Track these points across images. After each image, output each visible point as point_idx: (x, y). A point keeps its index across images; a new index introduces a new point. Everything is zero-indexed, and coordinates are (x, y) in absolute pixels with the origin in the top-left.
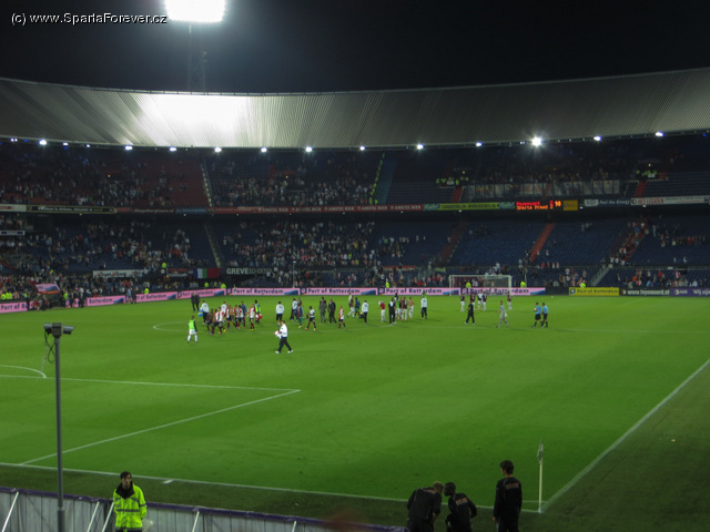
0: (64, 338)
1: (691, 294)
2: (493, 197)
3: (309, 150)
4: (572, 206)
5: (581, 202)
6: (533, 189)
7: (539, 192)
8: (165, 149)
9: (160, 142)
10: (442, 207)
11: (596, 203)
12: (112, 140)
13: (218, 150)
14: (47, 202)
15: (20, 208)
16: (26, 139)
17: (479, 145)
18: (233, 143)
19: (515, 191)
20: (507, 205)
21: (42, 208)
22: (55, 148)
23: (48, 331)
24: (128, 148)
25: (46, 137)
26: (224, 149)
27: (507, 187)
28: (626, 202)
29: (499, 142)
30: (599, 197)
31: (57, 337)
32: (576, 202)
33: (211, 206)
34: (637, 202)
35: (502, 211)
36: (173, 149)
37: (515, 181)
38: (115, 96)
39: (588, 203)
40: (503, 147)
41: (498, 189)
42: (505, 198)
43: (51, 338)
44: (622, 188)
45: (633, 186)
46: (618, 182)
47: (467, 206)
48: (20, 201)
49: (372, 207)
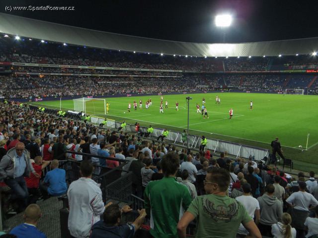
0: (190, 100)
2: (300, 69)
6: (312, 66)
7: (314, 68)
8: (214, 58)
9: (213, 56)
10: (285, 71)
12: (202, 55)
13: (227, 57)
14: (186, 70)
16: (183, 55)
17: (297, 55)
18: (231, 56)
19: (306, 67)
20: (304, 71)
22: (189, 57)
23: (187, 98)
24: (206, 57)
25: (187, 55)
26: (229, 57)
27: (305, 66)
29: (303, 54)
31: (189, 100)
33: (225, 71)
35: (302, 72)
36: (216, 57)
37: (307, 65)
38: (203, 45)
40: (304, 56)
41: (302, 67)
42: (303, 69)
43: (187, 100)
47: (292, 71)
48: (181, 70)
49: (266, 71)
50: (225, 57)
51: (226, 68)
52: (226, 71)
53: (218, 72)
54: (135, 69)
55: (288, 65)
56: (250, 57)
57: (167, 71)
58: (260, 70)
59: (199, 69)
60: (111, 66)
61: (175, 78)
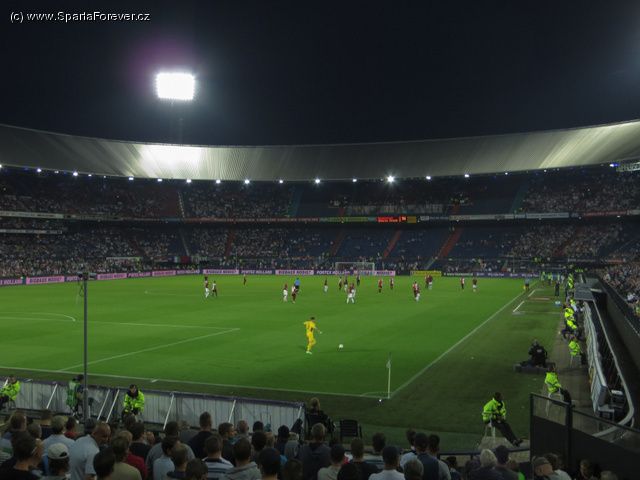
1: (487, 276)
2: (364, 214)
4: (412, 220)
5: (418, 218)
6: (388, 209)
7: (393, 211)
8: (154, 180)
9: (152, 175)
10: (331, 220)
11: (428, 218)
12: (120, 173)
13: (189, 181)
14: (77, 212)
15: (59, 216)
16: (65, 172)
17: (355, 180)
18: (198, 177)
19: (377, 210)
20: (373, 219)
21: (74, 216)
22: (83, 178)
24: (131, 179)
25: (77, 171)
26: (193, 180)
27: (373, 208)
28: (447, 218)
29: (368, 179)
30: (430, 215)
32: (415, 218)
33: (184, 217)
34: (453, 218)
35: (369, 222)
36: (160, 180)
37: (378, 204)
38: (123, 145)
39: (423, 218)
40: (370, 182)
41: (367, 209)
42: (372, 214)
44: (444, 209)
45: (451, 208)
46: (441, 205)
47: (347, 219)
48: (59, 212)
49: (287, 219)
50: (184, 181)
51: (188, 209)
52: (187, 217)
53: (167, 220)
55: (337, 204)
56: (247, 182)
57: (17, 214)
58: (273, 216)
59: (113, 210)
61: (41, 235)
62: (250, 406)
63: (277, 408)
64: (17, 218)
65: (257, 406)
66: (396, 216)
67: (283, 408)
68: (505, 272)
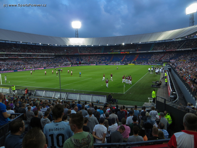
1: (144, 65)
2: (117, 52)
3: (92, 45)
4: (128, 53)
5: (129, 52)
6: (123, 50)
9: (72, 45)
10: (111, 53)
11: (131, 52)
12: (65, 44)
13: (80, 46)
15: (53, 54)
16: (54, 44)
17: (115, 44)
18: (82, 45)
20: (120, 53)
21: (56, 54)
22: (58, 46)
24: (68, 46)
25: (57, 44)
30: (132, 52)
31: (60, 71)
33: (80, 54)
34: (137, 52)
36: (74, 46)
38: (66, 39)
39: (130, 52)
41: (118, 50)
42: (119, 52)
44: (135, 50)
45: (137, 50)
47: (114, 53)
49: (101, 53)
53: (76, 54)
54: (22, 53)
55: (112, 50)
57: (45, 54)
58: (98, 53)
59: (64, 52)
60: (4, 52)
61: (50, 58)
62: (95, 96)
63: (101, 97)
64: (45, 55)
65: (96, 96)
66: (124, 52)
67: (102, 97)
68: (149, 64)
